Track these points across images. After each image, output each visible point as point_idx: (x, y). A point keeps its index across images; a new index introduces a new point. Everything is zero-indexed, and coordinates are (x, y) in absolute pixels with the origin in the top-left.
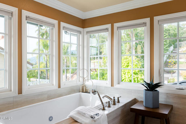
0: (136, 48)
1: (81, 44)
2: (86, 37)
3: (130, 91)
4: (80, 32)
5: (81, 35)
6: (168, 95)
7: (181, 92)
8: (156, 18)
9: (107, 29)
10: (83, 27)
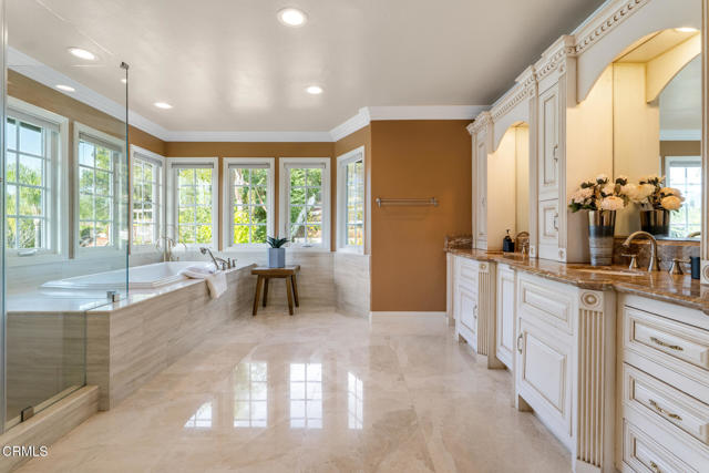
0: (245, 197)
1: (161, 182)
2: (170, 171)
3: (247, 255)
4: (160, 163)
5: (161, 169)
6: (295, 254)
7: (309, 250)
8: (282, 160)
9: (211, 165)
10: (166, 154)
